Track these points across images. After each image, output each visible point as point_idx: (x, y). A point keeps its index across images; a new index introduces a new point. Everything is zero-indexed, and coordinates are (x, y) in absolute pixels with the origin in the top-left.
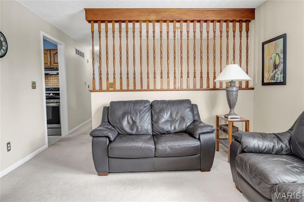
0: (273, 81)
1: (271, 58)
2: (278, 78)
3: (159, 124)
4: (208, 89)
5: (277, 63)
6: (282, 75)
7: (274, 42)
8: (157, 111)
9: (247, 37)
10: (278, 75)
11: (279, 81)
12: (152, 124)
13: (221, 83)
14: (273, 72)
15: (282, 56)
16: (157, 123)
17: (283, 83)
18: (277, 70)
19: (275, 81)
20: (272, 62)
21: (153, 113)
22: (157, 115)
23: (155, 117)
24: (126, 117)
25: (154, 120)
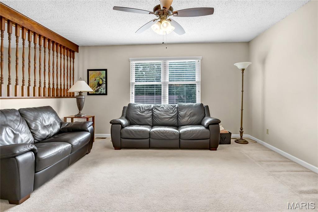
0: (97, 93)
1: (95, 80)
2: (101, 91)
3: (39, 130)
4: (53, 97)
6: (105, 90)
7: (98, 72)
8: (32, 119)
9: (73, 62)
10: (102, 90)
11: (102, 93)
12: (32, 132)
13: (70, 93)
14: (97, 88)
15: (104, 80)
16: (38, 130)
17: (106, 94)
18: (100, 87)
19: (99, 93)
20: (96, 82)
21: (29, 121)
22: (34, 122)
23: (33, 126)
24: (4, 130)
25: (32, 128)
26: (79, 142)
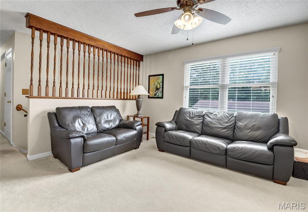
0: (155, 96)
1: (154, 85)
2: (158, 95)
3: (102, 123)
4: (121, 99)
5: (158, 87)
6: (161, 94)
7: (156, 77)
8: (98, 115)
9: (139, 70)
10: (159, 93)
11: (159, 97)
12: (96, 124)
13: (133, 96)
14: (155, 92)
15: (161, 84)
16: (100, 123)
17: (162, 98)
18: (158, 91)
19: (157, 96)
20: (155, 87)
21: (95, 116)
22: (99, 117)
23: (98, 119)
24: (77, 120)
25: (97, 121)
26: (124, 137)
